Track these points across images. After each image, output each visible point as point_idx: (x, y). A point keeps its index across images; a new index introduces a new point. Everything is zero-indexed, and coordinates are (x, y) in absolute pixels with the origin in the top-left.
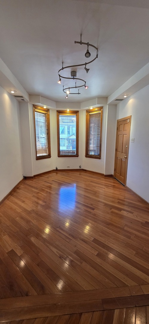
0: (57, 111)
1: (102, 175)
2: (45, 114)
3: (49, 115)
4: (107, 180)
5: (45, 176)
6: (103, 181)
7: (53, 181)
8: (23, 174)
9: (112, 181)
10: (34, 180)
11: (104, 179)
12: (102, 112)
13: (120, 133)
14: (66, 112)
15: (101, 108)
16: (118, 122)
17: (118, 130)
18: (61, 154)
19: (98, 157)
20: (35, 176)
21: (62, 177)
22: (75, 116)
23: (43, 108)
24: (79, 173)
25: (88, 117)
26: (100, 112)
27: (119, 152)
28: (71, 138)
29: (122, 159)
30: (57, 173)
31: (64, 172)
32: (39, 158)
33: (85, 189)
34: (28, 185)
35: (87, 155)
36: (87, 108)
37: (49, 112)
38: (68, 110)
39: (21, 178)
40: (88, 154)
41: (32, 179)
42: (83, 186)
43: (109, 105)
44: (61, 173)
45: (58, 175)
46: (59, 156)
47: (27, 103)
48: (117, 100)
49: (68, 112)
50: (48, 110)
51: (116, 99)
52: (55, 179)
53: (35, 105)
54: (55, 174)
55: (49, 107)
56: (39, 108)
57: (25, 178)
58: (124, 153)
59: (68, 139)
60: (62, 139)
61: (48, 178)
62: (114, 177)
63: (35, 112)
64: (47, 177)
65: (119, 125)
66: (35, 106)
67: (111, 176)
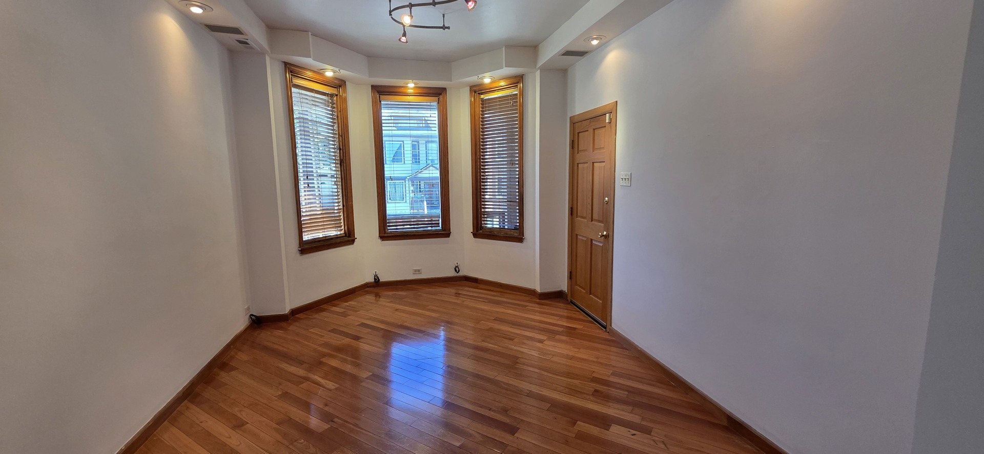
0: (373, 86)
1: (531, 293)
2: (331, 96)
3: (344, 101)
4: (546, 309)
5: (334, 309)
6: (535, 314)
7: (363, 325)
8: (248, 309)
9: (564, 313)
10: (291, 328)
11: (537, 307)
12: (522, 93)
13: (579, 157)
14: (402, 90)
15: (517, 80)
16: (574, 122)
17: (576, 149)
18: (391, 229)
19: (516, 235)
20: (295, 312)
21: (397, 310)
22: (435, 104)
23: (322, 75)
24: (452, 291)
25: (477, 109)
26: (515, 92)
27: (582, 217)
28: (425, 174)
29: (592, 240)
30: (377, 295)
31: (402, 290)
32: (308, 248)
33: (477, 348)
34: (266, 349)
35: (480, 231)
36: (473, 79)
37: (345, 91)
38: (411, 85)
39: (241, 324)
40: (482, 228)
41: (283, 324)
42: (468, 336)
43: (545, 70)
44: (391, 293)
45: (383, 301)
46: (385, 235)
47: (262, 54)
48: (568, 53)
49: (410, 91)
50: (339, 84)
51: (563, 52)
52: (371, 319)
53: (291, 64)
54: (370, 298)
55: (344, 73)
56: (309, 74)
57: (258, 322)
58: (599, 221)
59: (414, 180)
60: (391, 179)
61: (344, 315)
62: (569, 298)
63: (294, 90)
64: (342, 310)
65: (578, 133)
66: (291, 69)
67: (558, 296)
